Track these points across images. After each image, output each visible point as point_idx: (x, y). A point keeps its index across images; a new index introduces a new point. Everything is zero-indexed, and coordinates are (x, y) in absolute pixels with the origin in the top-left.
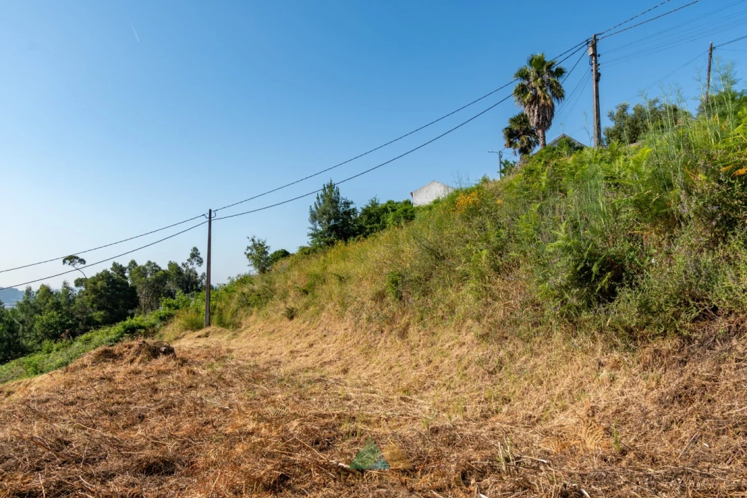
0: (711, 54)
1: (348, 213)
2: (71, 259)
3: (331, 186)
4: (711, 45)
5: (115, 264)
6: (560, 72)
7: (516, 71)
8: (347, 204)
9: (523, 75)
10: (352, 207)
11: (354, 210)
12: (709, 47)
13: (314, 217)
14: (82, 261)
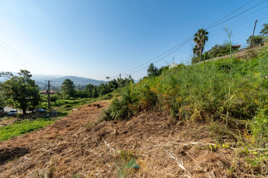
0: (256, 23)
1: (156, 70)
2: (107, 78)
3: (152, 64)
4: (257, 20)
5: (114, 79)
6: (207, 33)
7: (194, 34)
8: (156, 68)
9: (196, 35)
10: (157, 68)
11: (157, 69)
12: (256, 21)
13: (148, 71)
14: (109, 78)
